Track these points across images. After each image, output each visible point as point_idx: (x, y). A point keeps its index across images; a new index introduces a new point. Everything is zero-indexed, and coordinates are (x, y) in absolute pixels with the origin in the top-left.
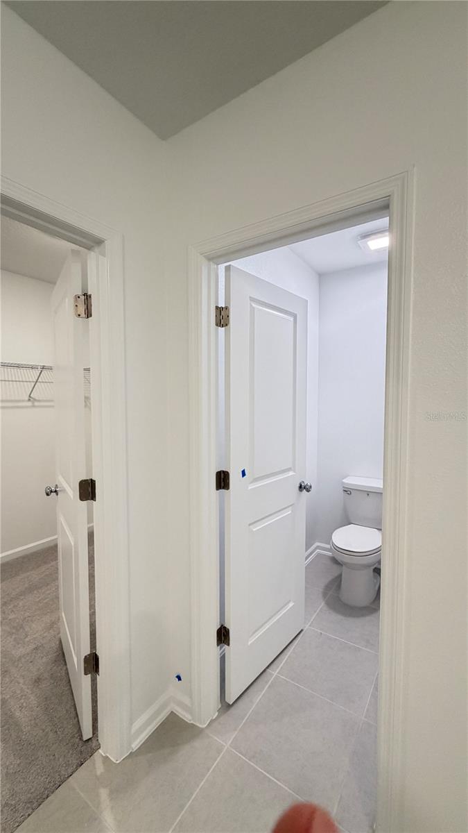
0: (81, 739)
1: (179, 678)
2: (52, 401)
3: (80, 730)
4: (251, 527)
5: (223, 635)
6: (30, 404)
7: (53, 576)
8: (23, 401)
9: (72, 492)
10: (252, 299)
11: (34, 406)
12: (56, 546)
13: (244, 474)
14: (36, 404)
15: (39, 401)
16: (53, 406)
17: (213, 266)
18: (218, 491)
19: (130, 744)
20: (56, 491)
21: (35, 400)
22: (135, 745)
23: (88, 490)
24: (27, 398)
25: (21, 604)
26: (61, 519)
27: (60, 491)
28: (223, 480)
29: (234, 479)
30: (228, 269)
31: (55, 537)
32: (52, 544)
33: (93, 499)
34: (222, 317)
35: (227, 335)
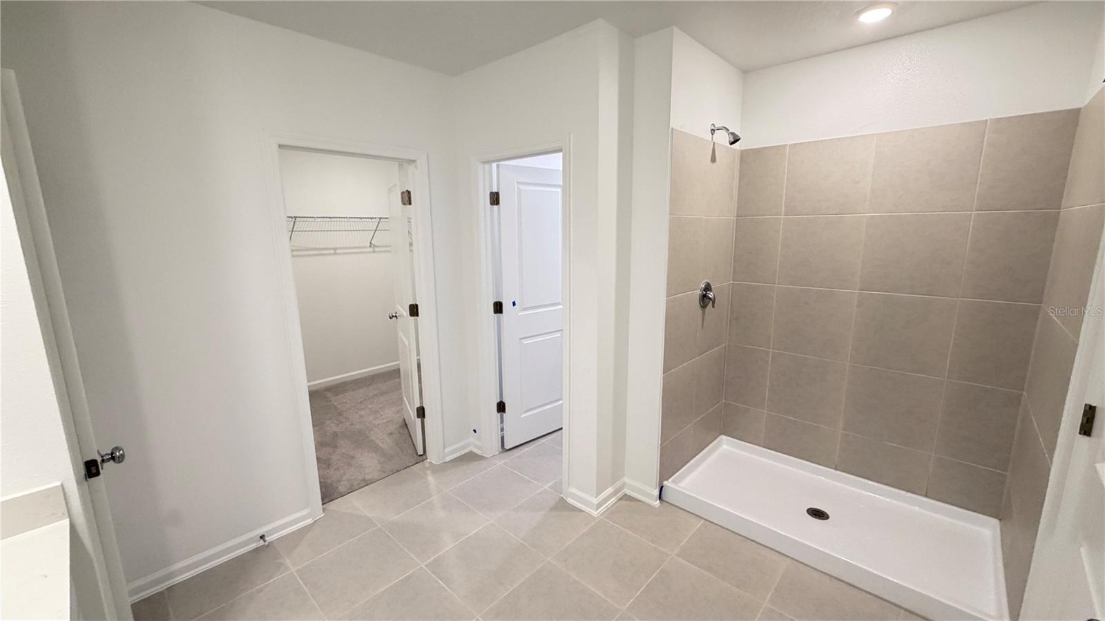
0: (417, 454)
1: (475, 431)
2: (390, 246)
3: (416, 451)
4: (522, 340)
5: (501, 407)
6: (371, 250)
7: (398, 387)
8: (365, 247)
9: (406, 312)
10: (518, 183)
11: (374, 252)
12: (399, 369)
13: (514, 304)
14: (376, 249)
15: (378, 247)
16: (389, 251)
17: (487, 166)
18: (496, 315)
19: (444, 457)
20: (396, 316)
21: (375, 246)
22: (448, 459)
23: (414, 311)
24: (369, 245)
25: (375, 401)
26: (401, 334)
27: (399, 316)
28: (498, 308)
29: (506, 307)
30: (498, 166)
31: (398, 362)
32: (396, 368)
33: (417, 315)
34: (495, 199)
35: (499, 210)
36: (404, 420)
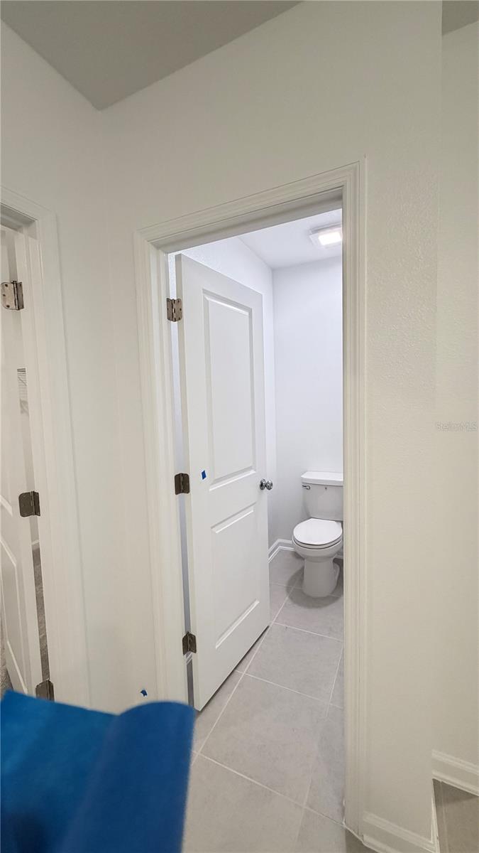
1: (144, 693)
4: (213, 529)
5: (189, 643)
9: (11, 507)
10: (205, 292)
13: (204, 475)
17: (162, 255)
18: (177, 496)
23: (30, 504)
28: (182, 484)
29: (194, 482)
30: (178, 258)
33: (37, 512)
34: (174, 310)
35: (181, 330)
36: (7, 673)
